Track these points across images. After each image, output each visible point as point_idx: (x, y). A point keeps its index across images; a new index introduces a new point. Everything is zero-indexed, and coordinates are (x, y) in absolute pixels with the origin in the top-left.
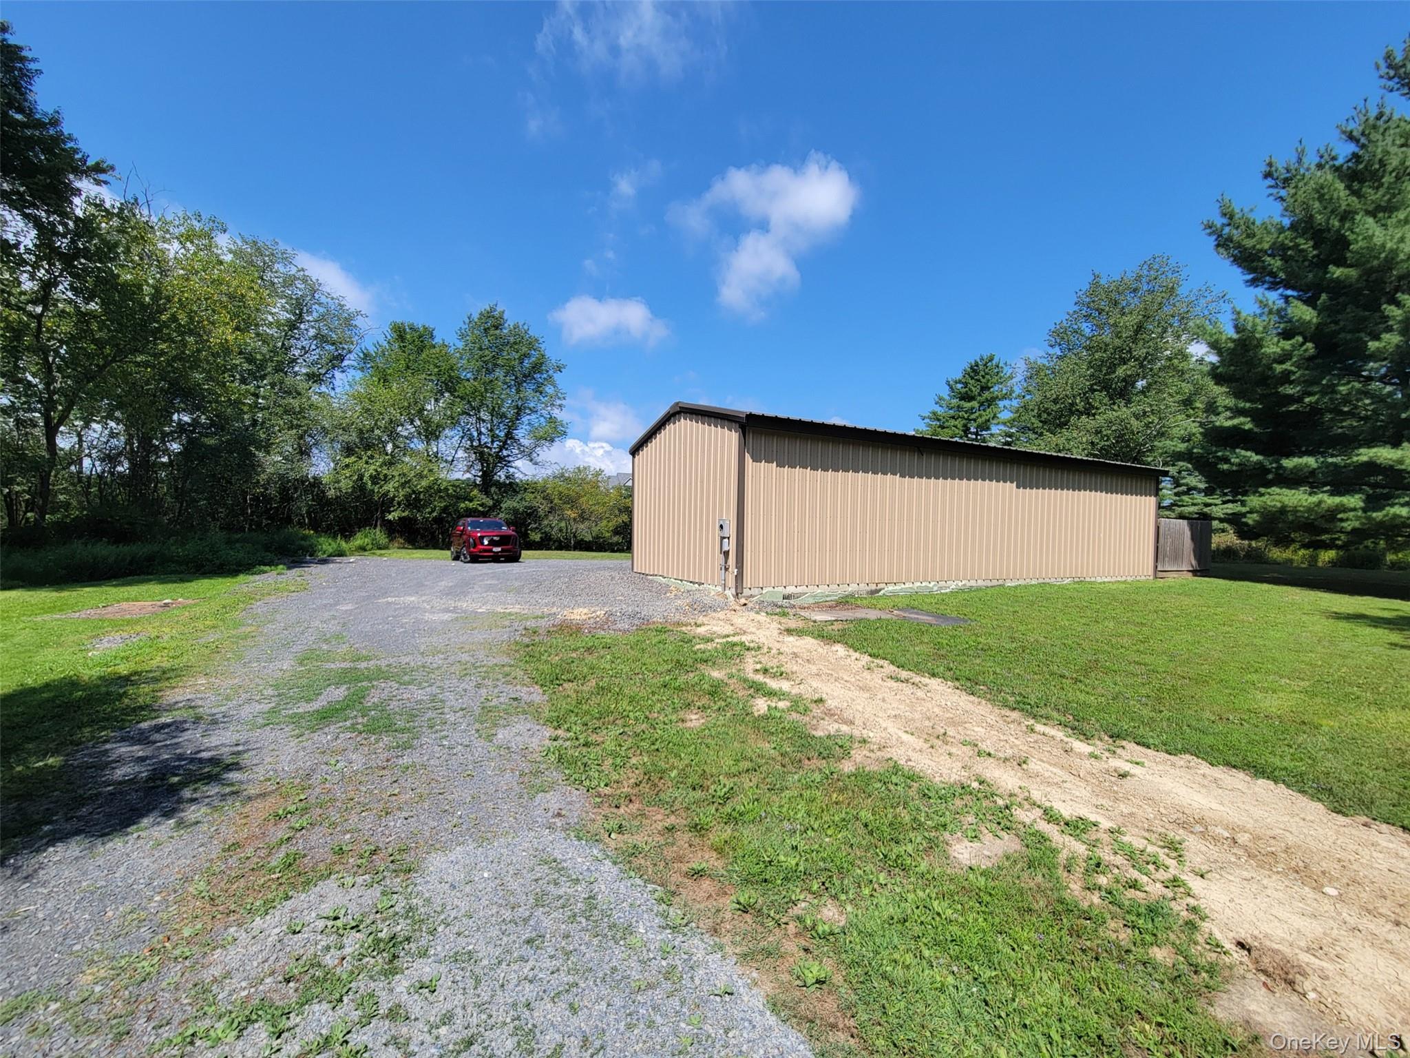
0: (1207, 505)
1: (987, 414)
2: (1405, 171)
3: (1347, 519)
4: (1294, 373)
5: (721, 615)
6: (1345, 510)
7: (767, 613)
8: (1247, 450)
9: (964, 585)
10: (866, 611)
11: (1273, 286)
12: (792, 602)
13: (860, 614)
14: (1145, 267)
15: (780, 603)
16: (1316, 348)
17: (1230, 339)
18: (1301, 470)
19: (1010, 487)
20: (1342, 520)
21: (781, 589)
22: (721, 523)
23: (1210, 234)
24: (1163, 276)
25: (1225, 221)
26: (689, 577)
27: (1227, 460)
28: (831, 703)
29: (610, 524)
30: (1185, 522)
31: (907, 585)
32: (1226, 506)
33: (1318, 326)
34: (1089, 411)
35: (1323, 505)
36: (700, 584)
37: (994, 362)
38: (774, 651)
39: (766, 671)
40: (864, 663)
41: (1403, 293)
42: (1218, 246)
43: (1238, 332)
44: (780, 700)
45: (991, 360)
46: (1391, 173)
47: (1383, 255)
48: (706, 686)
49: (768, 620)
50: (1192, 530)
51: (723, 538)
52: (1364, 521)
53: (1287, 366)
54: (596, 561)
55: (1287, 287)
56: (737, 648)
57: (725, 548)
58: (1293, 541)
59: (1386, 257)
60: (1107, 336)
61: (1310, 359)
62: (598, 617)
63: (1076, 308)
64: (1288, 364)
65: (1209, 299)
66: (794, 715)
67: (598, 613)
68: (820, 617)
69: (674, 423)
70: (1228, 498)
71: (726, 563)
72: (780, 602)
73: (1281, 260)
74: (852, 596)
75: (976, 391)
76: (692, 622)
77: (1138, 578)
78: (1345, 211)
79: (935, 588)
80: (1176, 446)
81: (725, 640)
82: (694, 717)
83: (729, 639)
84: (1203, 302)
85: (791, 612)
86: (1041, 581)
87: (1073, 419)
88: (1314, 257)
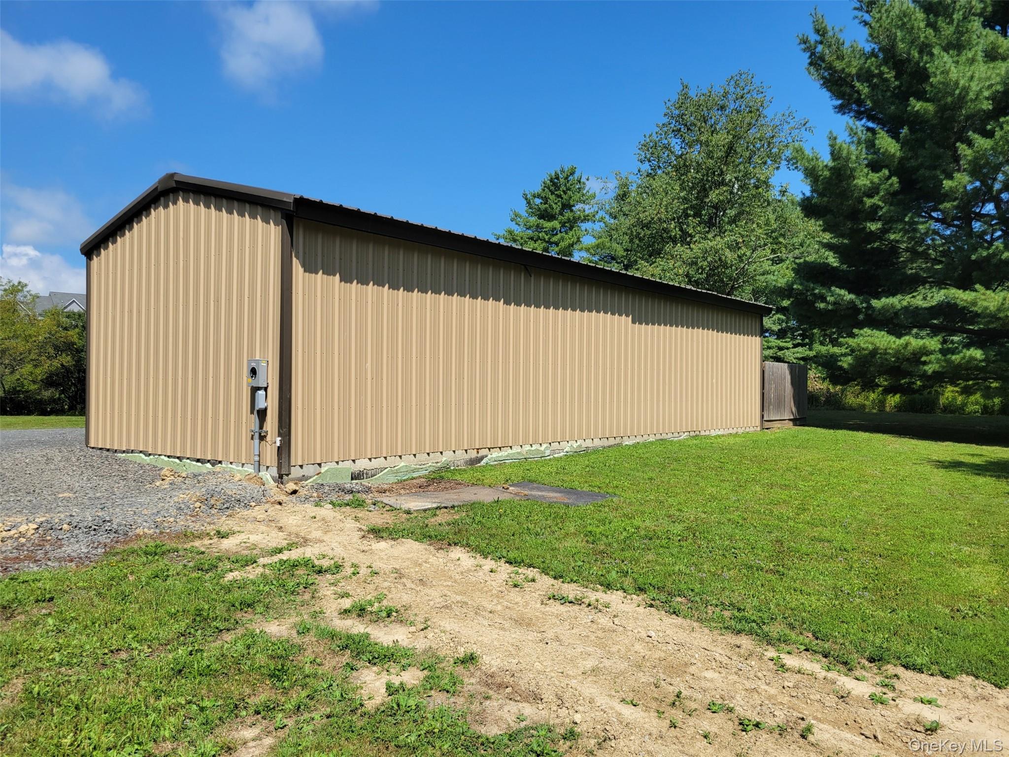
0: (781, 349)
1: (569, 238)
2: (970, 11)
3: (930, 362)
4: (882, 208)
5: (258, 512)
6: (928, 353)
7: (332, 503)
8: (841, 288)
9: (580, 446)
10: (474, 490)
11: (858, 116)
12: (365, 482)
13: (468, 495)
14: (732, 83)
15: (348, 486)
16: (900, 182)
17: (826, 166)
18: (888, 311)
19: (624, 321)
20: (925, 363)
21: (348, 464)
22: (253, 365)
23: (804, 50)
24: (749, 95)
25: (818, 38)
26: (194, 450)
27: (823, 299)
28: (491, 662)
29: (38, 371)
30: (786, 365)
31: (516, 449)
32: (796, 349)
33: (901, 159)
34: (685, 238)
35: (909, 348)
36: (214, 463)
37: (576, 176)
38: (363, 571)
39: (361, 611)
40: (505, 576)
41: (974, 132)
42: (811, 64)
43: (834, 160)
44: (404, 668)
45: (572, 174)
46: (959, 11)
47: (957, 92)
48: (261, 659)
49: (339, 516)
50: (791, 373)
51: (255, 390)
52: (944, 364)
53: (875, 200)
54: (12, 432)
55: (871, 118)
56: (301, 572)
57: (261, 404)
58: (878, 386)
59: (960, 94)
60: (696, 154)
61: (894, 194)
62: (22, 535)
63: (666, 120)
64: (877, 198)
65: (792, 124)
66: (439, 699)
67: (23, 528)
68: (416, 504)
69: (166, 206)
70: (797, 341)
71: (261, 427)
72: (349, 484)
73: (868, 87)
74: (446, 468)
75: (557, 208)
76: (209, 528)
77: (747, 430)
78: (923, 42)
79: (548, 453)
80: (776, 281)
81: (276, 558)
82: (248, 733)
83: (284, 556)
84: (786, 127)
85: (368, 498)
86: (658, 437)
87: (668, 248)
88: (895, 88)
